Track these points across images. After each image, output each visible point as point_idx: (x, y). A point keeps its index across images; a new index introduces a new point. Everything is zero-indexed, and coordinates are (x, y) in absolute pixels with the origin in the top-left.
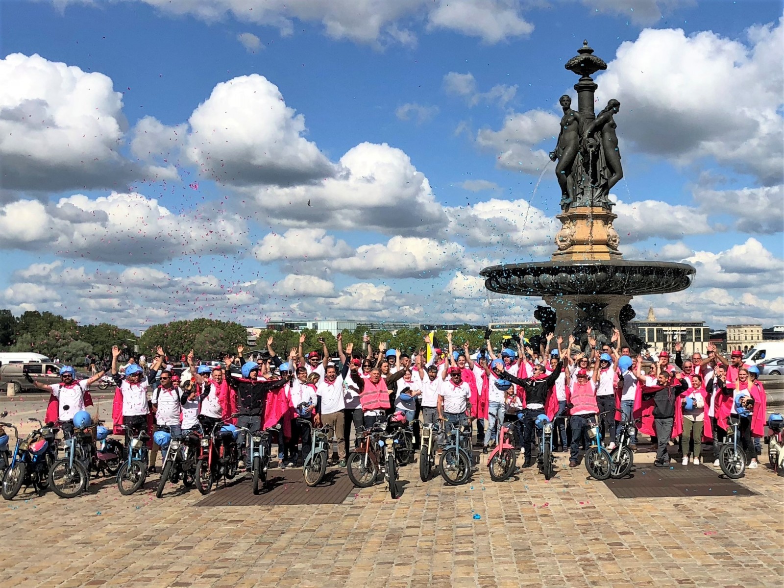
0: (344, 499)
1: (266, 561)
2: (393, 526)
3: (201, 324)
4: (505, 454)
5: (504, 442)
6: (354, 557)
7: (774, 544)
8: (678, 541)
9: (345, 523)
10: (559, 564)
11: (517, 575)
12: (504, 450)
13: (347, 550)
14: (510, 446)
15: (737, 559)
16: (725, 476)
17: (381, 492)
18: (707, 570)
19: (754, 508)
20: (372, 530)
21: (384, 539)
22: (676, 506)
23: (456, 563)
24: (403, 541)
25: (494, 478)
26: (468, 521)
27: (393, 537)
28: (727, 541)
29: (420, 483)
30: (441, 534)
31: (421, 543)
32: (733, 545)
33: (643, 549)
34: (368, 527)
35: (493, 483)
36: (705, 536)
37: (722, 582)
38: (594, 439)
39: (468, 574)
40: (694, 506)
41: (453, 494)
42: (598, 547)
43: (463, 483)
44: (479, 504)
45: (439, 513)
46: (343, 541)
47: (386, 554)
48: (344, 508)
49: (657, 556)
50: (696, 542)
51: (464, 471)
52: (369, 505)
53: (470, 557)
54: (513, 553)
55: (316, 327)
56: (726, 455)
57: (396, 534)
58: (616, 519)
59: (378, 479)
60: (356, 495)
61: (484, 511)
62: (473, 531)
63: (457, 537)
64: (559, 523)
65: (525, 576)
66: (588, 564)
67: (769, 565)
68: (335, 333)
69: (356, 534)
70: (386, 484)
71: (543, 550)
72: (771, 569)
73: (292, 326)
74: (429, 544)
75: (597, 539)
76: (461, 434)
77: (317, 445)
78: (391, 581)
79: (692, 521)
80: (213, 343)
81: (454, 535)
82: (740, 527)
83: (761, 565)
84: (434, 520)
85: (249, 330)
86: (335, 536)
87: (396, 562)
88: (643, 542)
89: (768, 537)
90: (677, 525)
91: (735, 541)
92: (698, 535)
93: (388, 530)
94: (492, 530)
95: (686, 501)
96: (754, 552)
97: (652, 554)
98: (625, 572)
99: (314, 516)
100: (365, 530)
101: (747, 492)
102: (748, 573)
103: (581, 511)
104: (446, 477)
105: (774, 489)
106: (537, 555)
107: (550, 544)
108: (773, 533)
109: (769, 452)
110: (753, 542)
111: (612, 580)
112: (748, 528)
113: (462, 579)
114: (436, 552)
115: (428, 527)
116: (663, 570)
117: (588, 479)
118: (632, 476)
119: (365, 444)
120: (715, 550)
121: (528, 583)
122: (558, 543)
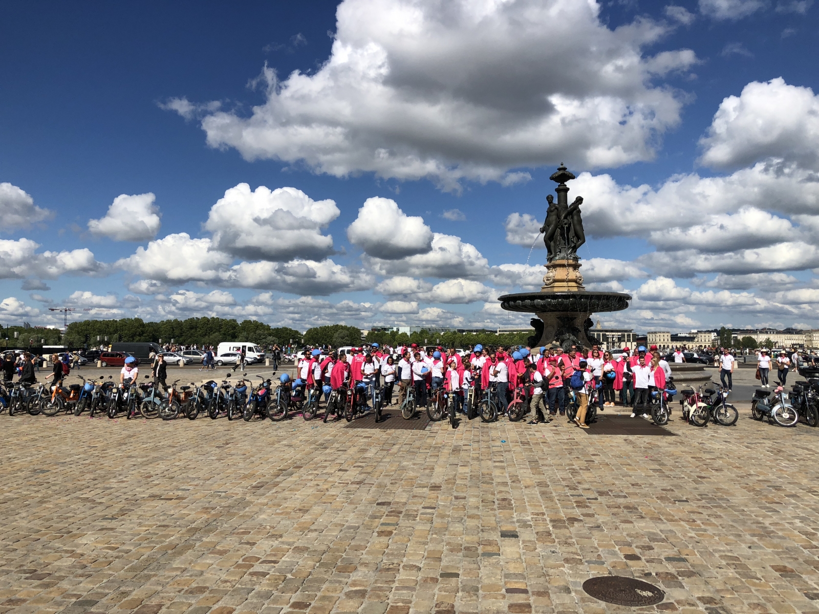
0: (425, 428)
1: (387, 460)
2: (456, 444)
3: (336, 328)
4: (518, 405)
5: (517, 398)
6: (435, 460)
7: (691, 465)
8: (629, 461)
9: (429, 441)
10: (556, 471)
11: (532, 476)
12: (517, 403)
13: (431, 456)
14: (521, 401)
15: (667, 473)
16: (655, 424)
17: (445, 424)
18: (649, 478)
19: (676, 443)
20: (444, 446)
21: (451, 451)
22: (625, 440)
23: (496, 467)
24: (462, 453)
25: (511, 420)
26: (498, 443)
27: (456, 450)
28: (660, 463)
29: (468, 420)
30: (483, 450)
31: (473, 454)
32: (663, 465)
33: (608, 465)
34: (441, 444)
35: (511, 422)
36: (646, 459)
37: (659, 486)
38: (572, 398)
39: (503, 473)
40: (637, 441)
41: (488, 427)
42: (579, 462)
43: (492, 421)
44: (503, 434)
45: (481, 438)
46: (428, 451)
47: (453, 460)
48: (426, 432)
49: (617, 469)
50: (640, 462)
51: (493, 414)
52: (440, 431)
53: (502, 464)
54: (528, 463)
55: (398, 330)
56: (655, 410)
57: (458, 448)
58: (588, 446)
59: (444, 417)
60: (431, 425)
61: (508, 438)
62: (502, 449)
63: (493, 452)
64: (553, 447)
65: (537, 476)
66: (574, 472)
67: (688, 478)
68: (409, 334)
69: (435, 448)
70: (449, 420)
71: (545, 462)
72: (690, 480)
73: (385, 329)
74: (478, 455)
75: (577, 458)
76: (491, 392)
77: (410, 396)
78: (458, 475)
79: (637, 450)
80: (343, 338)
81: (491, 451)
82: (668, 454)
83: (684, 478)
84: (478, 442)
85: (362, 331)
86: (424, 448)
87: (460, 464)
88: (607, 461)
89: (687, 461)
90: (627, 451)
91: (665, 462)
92: (641, 458)
93: (453, 446)
94: (513, 449)
95: (631, 437)
96: (679, 469)
97: (613, 467)
98: (597, 478)
99: (410, 436)
100: (440, 445)
101: (670, 434)
102: (676, 481)
103: (566, 441)
104: (483, 418)
105: (687, 433)
106: (542, 465)
107: (549, 459)
108: (690, 459)
109: (683, 410)
110: (677, 464)
111: (590, 482)
112: (673, 455)
113: (499, 476)
114: (482, 460)
115: (476, 445)
116: (621, 477)
117: (569, 422)
118: (596, 422)
119: (436, 396)
120: (653, 467)
121: (539, 481)
122: (554, 459)
